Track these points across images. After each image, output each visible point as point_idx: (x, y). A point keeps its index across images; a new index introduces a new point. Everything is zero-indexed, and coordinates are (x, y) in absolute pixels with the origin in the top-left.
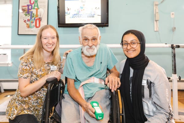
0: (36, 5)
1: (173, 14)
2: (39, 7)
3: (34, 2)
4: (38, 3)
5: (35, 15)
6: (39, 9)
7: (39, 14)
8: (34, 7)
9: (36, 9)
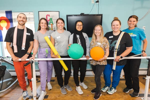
0: (51, 22)
1: (144, 28)
2: (53, 23)
3: (49, 20)
4: (52, 20)
5: (51, 28)
6: (53, 24)
7: (53, 28)
8: (50, 23)
9: (51, 24)
